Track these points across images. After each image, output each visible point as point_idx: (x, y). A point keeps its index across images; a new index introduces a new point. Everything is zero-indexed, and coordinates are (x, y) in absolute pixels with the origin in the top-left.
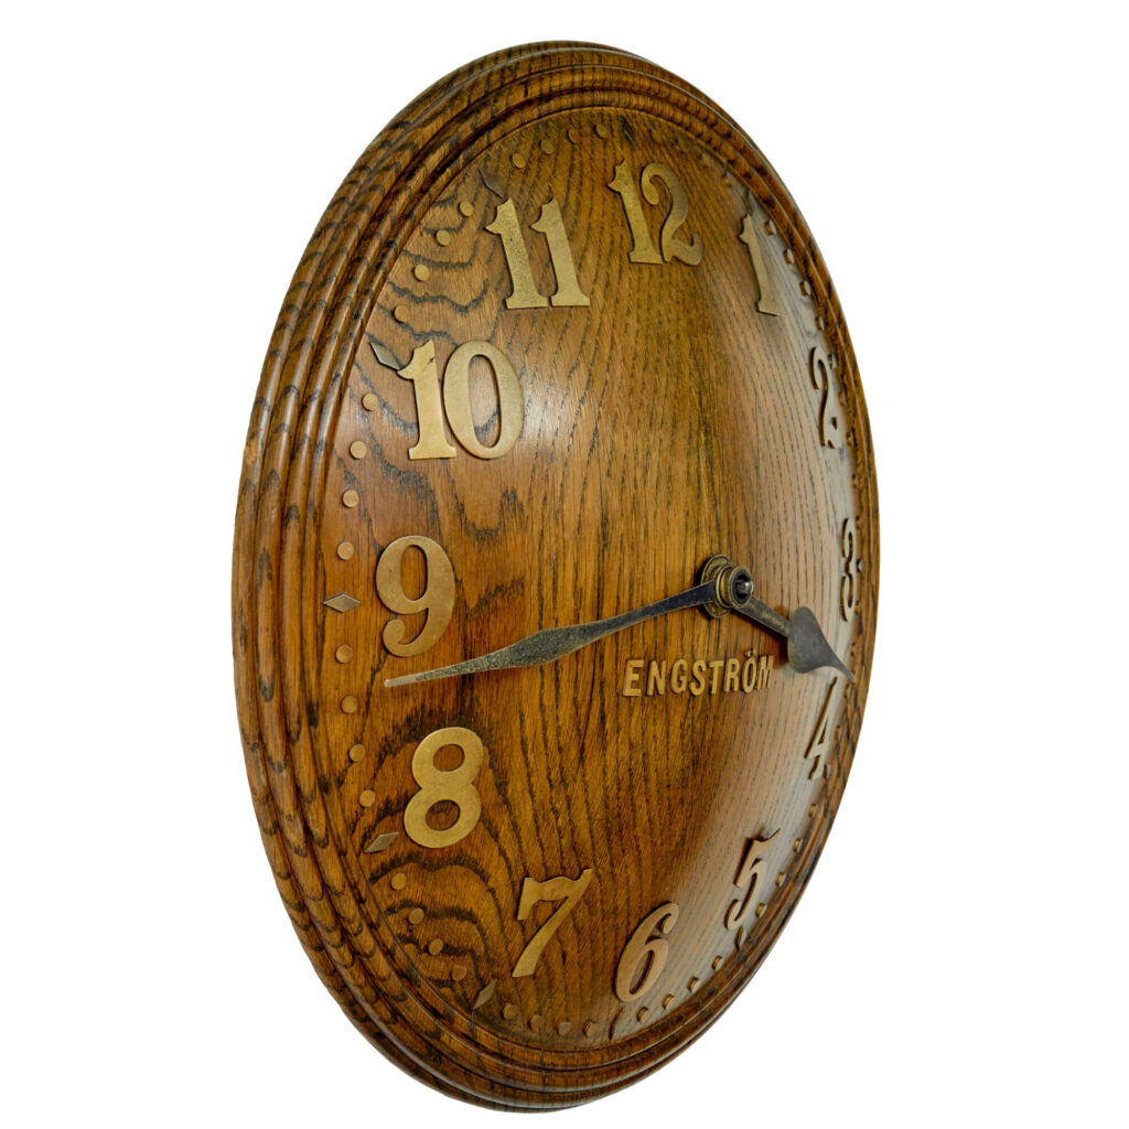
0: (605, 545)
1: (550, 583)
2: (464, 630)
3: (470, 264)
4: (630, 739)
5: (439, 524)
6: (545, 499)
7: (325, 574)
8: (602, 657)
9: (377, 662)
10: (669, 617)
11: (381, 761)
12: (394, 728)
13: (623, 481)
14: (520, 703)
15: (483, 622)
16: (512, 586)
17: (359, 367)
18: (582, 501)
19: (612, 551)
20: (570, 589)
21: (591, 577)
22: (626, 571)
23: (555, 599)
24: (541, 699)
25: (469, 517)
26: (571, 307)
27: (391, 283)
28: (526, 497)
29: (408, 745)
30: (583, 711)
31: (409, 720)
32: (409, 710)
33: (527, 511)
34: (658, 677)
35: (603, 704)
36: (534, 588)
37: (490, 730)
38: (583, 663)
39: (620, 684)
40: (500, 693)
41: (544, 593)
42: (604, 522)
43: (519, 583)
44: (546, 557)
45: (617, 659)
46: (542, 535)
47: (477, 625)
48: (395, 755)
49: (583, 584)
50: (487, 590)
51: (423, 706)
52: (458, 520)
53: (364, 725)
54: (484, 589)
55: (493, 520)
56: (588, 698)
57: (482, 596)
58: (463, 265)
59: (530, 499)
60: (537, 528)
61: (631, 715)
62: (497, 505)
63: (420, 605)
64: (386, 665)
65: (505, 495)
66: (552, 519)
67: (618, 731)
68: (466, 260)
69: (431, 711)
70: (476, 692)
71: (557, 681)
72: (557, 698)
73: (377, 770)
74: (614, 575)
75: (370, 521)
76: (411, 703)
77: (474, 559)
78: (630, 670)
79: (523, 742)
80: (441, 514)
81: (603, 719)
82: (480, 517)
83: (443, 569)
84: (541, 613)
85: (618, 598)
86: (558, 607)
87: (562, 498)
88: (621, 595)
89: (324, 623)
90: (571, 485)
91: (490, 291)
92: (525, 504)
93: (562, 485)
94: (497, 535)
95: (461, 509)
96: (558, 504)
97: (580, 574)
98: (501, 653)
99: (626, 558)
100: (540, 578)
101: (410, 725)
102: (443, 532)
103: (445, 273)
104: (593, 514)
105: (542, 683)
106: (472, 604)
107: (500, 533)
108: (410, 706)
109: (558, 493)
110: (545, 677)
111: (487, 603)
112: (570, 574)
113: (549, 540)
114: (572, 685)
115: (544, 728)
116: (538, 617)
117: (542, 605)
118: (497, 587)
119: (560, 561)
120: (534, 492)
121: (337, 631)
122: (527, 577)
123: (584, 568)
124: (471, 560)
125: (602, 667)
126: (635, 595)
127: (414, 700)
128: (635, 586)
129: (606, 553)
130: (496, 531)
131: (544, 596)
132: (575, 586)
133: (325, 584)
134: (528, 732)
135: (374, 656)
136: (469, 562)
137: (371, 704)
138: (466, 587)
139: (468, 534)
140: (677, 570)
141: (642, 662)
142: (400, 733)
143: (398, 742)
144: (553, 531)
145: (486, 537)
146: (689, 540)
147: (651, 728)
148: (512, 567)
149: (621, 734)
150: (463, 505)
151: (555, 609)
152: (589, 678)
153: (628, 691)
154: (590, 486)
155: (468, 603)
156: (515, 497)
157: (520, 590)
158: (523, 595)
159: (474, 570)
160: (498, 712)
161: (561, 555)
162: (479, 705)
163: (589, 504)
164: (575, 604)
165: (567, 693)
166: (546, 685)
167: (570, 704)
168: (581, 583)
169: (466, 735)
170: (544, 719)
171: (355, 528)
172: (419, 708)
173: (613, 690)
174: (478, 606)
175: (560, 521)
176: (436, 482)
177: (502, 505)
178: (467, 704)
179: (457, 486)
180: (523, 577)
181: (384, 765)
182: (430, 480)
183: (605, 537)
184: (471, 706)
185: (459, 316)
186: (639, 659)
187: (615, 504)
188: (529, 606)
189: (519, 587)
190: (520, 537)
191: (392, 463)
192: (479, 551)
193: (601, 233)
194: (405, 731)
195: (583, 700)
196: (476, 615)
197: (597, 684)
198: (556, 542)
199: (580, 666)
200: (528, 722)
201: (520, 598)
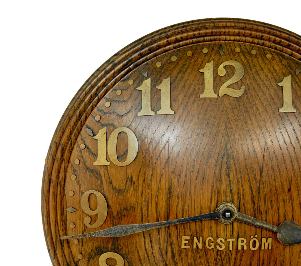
0: (170, 197)
1: (146, 208)
2: (113, 222)
3: (128, 101)
4: (188, 263)
5: (103, 187)
6: (144, 180)
7: (66, 200)
8: (170, 234)
9: (84, 229)
10: (203, 222)
11: (89, 261)
12: (91, 250)
13: (180, 175)
14: (137, 247)
15: (119, 219)
16: (130, 209)
17: (81, 136)
18: (160, 181)
19: (173, 199)
20: (154, 211)
21: (164, 207)
22: (180, 206)
23: (148, 214)
24: (145, 246)
25: (114, 185)
26: (166, 115)
27: (97, 108)
28: (136, 179)
29: (97, 256)
30: (164, 252)
31: (96, 248)
32: (96, 245)
33: (136, 184)
34: (198, 243)
35: (173, 250)
36: (139, 209)
37: (126, 255)
38: (162, 235)
39: (180, 244)
40: (128, 243)
41: (143, 211)
42: (170, 189)
43: (133, 208)
44: (144, 199)
45: (177, 235)
46: (142, 192)
47: (117, 220)
48: (93, 259)
49: (160, 210)
50: (120, 209)
51: (101, 245)
52: (110, 186)
53: (82, 249)
54: (119, 209)
55: (123, 186)
56: (165, 247)
57: (119, 211)
58: (125, 101)
59: (138, 180)
60: (140, 190)
61: (187, 255)
62: (124, 182)
63: (95, 212)
64: (87, 230)
65: (128, 178)
66: (147, 187)
67: (182, 259)
68: (126, 100)
69: (103, 246)
70: (119, 242)
71: (151, 241)
72: (151, 246)
73: (88, 263)
74: (174, 207)
75: (80, 185)
76: (96, 243)
77: (116, 198)
78: (183, 240)
79: (140, 260)
80: (104, 183)
81: (174, 255)
82: (118, 185)
83: (103, 202)
84: (142, 218)
85: (176, 215)
86: (149, 216)
87: (151, 180)
88: (178, 214)
89: (66, 215)
90: (155, 176)
91: (133, 110)
92: (136, 181)
93: (151, 176)
94: (124, 191)
95: (111, 182)
96: (149, 182)
97: (158, 206)
98: (100, 232)
99: (180, 202)
100: (141, 207)
101: (97, 250)
102: (104, 190)
103: (118, 104)
104: (164, 186)
105: (145, 242)
106: (115, 213)
107: (125, 191)
108: (96, 244)
109: (150, 178)
110: (146, 239)
111: (121, 214)
112: (154, 205)
113: (145, 194)
114: (158, 243)
115: (148, 256)
116: (141, 219)
117: (142, 215)
118: (124, 208)
119: (150, 201)
120: (140, 177)
121: (71, 218)
122: (136, 206)
123: (160, 204)
124: (114, 199)
125: (171, 237)
126: (185, 214)
127: (97, 242)
128: (185, 211)
129: (170, 199)
130: (124, 190)
131: (143, 212)
132: (157, 210)
133: (66, 203)
134: (141, 257)
135: (83, 227)
136: (113, 200)
137: (83, 242)
138: (113, 208)
139: (114, 191)
140: (206, 206)
141: (189, 237)
142: (94, 252)
143: (94, 255)
144: (147, 191)
145: (120, 192)
146: (213, 196)
147: (198, 260)
148: (130, 202)
149: (184, 260)
150: (112, 181)
151: (148, 217)
152: (165, 240)
153: (183, 246)
154: (164, 176)
155: (113, 213)
156: (132, 179)
157: (133, 210)
158: (135, 211)
159: (115, 202)
160: (128, 249)
161: (150, 199)
162: (121, 246)
163: (163, 182)
164: (157, 216)
165: (156, 246)
166: (146, 242)
167: (158, 249)
168: (159, 209)
169: (116, 255)
170: (147, 253)
171: (75, 187)
172: (99, 245)
173: (177, 245)
174: (117, 214)
175: (150, 188)
176: (103, 173)
177: (126, 182)
178: (116, 245)
179: (110, 175)
180: (135, 206)
181: (90, 261)
182: (101, 172)
183: (170, 194)
184: (118, 246)
185: (119, 118)
186: (188, 236)
187: (175, 182)
188: (137, 215)
189: (133, 209)
190: (133, 192)
191: (88, 167)
192: (117, 196)
193: (189, 88)
194: (95, 252)
195: (164, 248)
196: (117, 217)
197: (169, 243)
198: (148, 195)
199: (160, 236)
200: (141, 253)
201: (133, 213)
